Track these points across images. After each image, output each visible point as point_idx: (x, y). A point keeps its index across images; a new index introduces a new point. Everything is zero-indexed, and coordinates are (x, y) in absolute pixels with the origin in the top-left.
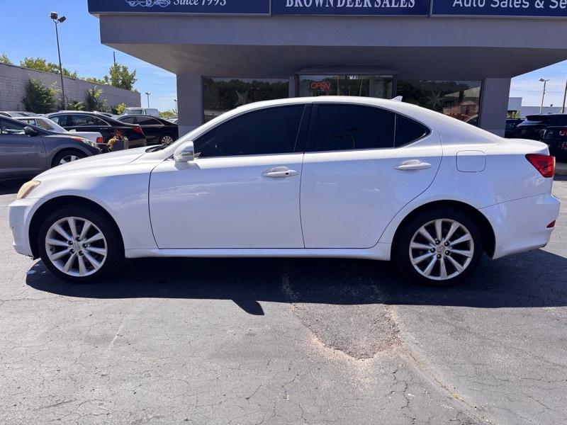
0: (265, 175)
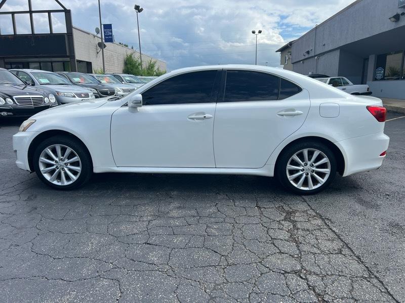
0: (189, 117)
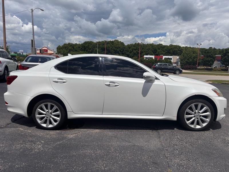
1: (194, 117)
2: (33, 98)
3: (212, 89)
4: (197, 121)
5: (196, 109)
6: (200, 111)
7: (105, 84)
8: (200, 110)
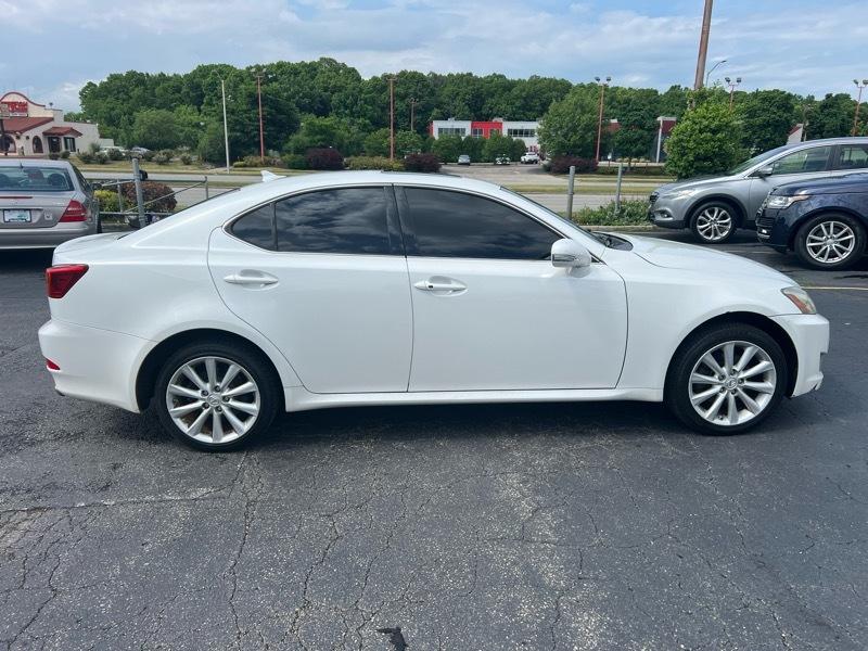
1: (723, 389)
2: (155, 344)
3: (782, 290)
4: (736, 398)
5: (722, 365)
6: (734, 368)
7: (418, 288)
8: (736, 362)
